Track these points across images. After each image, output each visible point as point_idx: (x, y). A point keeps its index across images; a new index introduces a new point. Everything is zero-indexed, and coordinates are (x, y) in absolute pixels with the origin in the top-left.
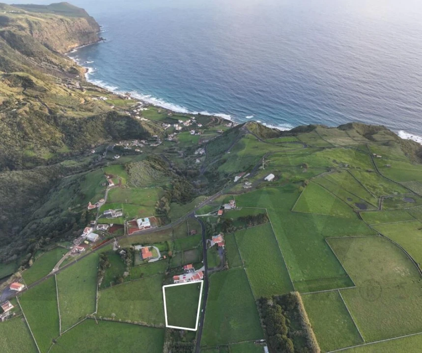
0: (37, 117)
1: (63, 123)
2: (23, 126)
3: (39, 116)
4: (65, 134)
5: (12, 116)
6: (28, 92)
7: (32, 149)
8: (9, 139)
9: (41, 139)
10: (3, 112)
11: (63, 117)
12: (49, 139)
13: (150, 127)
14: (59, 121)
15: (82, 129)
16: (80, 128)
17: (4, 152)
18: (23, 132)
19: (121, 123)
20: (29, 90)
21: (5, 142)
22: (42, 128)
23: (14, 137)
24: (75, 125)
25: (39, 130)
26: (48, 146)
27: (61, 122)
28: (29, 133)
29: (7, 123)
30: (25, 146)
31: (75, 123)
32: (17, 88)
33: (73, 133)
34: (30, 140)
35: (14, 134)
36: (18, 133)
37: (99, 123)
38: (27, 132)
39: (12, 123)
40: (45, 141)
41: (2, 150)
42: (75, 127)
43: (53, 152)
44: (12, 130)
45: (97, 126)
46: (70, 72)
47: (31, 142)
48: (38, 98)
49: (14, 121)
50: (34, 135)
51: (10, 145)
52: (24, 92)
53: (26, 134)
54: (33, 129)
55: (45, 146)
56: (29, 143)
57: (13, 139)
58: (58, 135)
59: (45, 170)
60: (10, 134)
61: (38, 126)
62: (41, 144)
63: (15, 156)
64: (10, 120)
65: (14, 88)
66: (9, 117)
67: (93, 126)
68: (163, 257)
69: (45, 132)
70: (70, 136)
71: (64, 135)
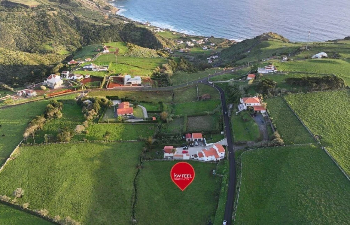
0: (63, 20)
1: (84, 27)
2: (48, 25)
3: (64, 20)
4: (84, 37)
5: (41, 16)
6: (63, 6)
7: (50, 44)
8: (33, 33)
9: (61, 37)
10: (35, 12)
11: (85, 23)
12: (68, 39)
13: (163, 40)
14: (81, 25)
15: (100, 34)
16: (98, 33)
17: (26, 43)
18: (47, 30)
19: (136, 34)
20: (64, 5)
21: (29, 35)
22: (64, 29)
23: (38, 33)
24: (94, 30)
25: (62, 30)
26: (66, 44)
27: (82, 26)
28: (52, 31)
29: (36, 21)
30: (45, 41)
31: (95, 29)
32: (55, 3)
33: (90, 37)
34: (52, 37)
35: (39, 30)
36: (43, 30)
37: (116, 31)
38: (51, 30)
39: (40, 21)
40: (64, 39)
41: (25, 42)
42: (94, 32)
43: (69, 51)
44: (39, 27)
45: (113, 34)
46: (104, 8)
47: (51, 38)
48: (69, 11)
49: (42, 20)
50: (56, 33)
51: (33, 39)
52: (60, 6)
53: (49, 32)
54: (56, 28)
55: (63, 44)
56: (50, 39)
57: (37, 34)
58: (77, 37)
59: (53, 58)
60: (35, 30)
61: (61, 27)
62: (60, 42)
63: (34, 48)
64: (38, 19)
65: (52, 2)
66: (39, 16)
67: (110, 33)
68: (152, 119)
69: (66, 32)
70: (87, 39)
71: (82, 38)
